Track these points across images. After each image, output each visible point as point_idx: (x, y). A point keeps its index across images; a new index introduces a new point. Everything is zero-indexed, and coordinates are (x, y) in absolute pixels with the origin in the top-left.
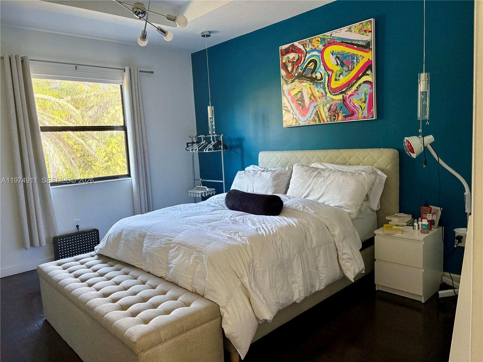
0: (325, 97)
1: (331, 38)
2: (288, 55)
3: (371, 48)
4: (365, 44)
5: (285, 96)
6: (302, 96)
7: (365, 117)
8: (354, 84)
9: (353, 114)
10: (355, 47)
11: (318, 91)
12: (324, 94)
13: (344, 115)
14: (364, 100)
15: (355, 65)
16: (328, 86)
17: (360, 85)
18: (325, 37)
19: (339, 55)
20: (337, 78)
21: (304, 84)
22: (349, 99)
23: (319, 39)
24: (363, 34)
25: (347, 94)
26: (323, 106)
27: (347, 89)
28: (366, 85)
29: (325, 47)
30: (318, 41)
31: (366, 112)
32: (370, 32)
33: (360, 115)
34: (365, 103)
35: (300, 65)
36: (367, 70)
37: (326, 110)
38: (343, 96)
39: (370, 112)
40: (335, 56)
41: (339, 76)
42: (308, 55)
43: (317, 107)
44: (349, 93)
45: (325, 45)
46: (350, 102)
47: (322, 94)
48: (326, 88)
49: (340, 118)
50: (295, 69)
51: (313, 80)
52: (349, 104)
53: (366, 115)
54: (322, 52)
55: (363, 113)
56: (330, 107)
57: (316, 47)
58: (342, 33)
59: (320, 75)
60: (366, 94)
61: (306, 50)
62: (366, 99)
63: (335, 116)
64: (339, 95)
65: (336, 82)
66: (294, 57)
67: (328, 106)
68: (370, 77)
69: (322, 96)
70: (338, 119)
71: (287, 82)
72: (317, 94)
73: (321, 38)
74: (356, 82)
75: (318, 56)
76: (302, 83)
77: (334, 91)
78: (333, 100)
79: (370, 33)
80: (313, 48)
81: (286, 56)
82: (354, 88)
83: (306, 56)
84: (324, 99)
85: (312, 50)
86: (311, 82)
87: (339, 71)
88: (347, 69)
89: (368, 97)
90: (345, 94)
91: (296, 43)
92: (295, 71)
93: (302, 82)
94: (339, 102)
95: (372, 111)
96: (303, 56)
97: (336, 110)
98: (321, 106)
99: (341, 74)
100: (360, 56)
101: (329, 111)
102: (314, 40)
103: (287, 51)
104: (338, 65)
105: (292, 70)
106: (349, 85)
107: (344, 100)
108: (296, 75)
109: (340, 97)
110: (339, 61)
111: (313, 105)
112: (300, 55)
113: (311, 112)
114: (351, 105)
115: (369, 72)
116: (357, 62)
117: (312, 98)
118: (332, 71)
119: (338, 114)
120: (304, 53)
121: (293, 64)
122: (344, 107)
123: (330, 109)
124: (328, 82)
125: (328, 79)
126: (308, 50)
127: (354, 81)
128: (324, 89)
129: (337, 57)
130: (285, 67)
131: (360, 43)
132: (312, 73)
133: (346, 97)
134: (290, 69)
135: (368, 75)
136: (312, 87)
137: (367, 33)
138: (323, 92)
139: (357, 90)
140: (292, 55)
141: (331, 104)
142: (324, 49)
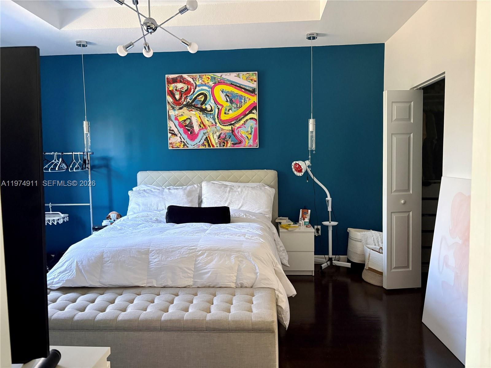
0: (215, 127)
1: (221, 78)
2: (175, 84)
3: (256, 93)
4: (251, 90)
5: (172, 121)
6: (191, 123)
7: (251, 146)
8: (242, 119)
9: (240, 142)
10: (243, 90)
11: (207, 120)
12: (214, 123)
13: (233, 142)
14: (250, 132)
15: (243, 104)
16: (218, 118)
17: (247, 120)
18: (215, 76)
19: (228, 93)
20: (227, 112)
21: (194, 113)
22: (237, 130)
23: (210, 77)
24: (250, 82)
25: (236, 126)
26: (213, 134)
27: (236, 122)
28: (252, 121)
29: (216, 84)
30: (208, 78)
31: (252, 141)
32: (255, 81)
33: (247, 144)
34: (251, 135)
35: (189, 95)
36: (253, 109)
37: (216, 137)
38: (232, 127)
39: (255, 142)
40: (225, 94)
41: (229, 111)
42: (198, 89)
43: (207, 134)
44: (237, 125)
45: (215, 83)
46: (238, 133)
47: (212, 123)
48: (216, 119)
49: (229, 145)
50: (183, 98)
51: (203, 110)
52: (237, 134)
53: (252, 144)
54: (212, 88)
55: (249, 142)
56: (220, 135)
57: (206, 83)
58: (232, 77)
59: (210, 108)
60: (251, 128)
61: (196, 83)
62: (252, 131)
63: (225, 143)
64: (228, 125)
65: (225, 115)
66: (182, 88)
67: (218, 134)
68: (255, 115)
69: (212, 125)
70: (227, 145)
71: (173, 108)
72: (206, 123)
73: (211, 77)
74: (243, 118)
75: (209, 91)
76: (191, 112)
77: (223, 123)
78: (222, 129)
79: (255, 83)
80: (203, 83)
81: (173, 85)
82: (242, 122)
83: (196, 88)
84: (214, 128)
85: (202, 85)
86: (200, 111)
87: (229, 106)
88: (235, 106)
89: (253, 130)
90: (234, 126)
91: (185, 76)
92: (183, 99)
93: (191, 110)
94: (228, 132)
95: (257, 141)
96: (192, 88)
97: (225, 138)
98: (211, 134)
99: (231, 109)
100: (247, 98)
101: (218, 138)
102: (204, 77)
103: (175, 81)
104: (227, 101)
105: (180, 99)
106: (237, 119)
107: (233, 131)
108: (185, 103)
109: (229, 128)
110: (229, 99)
111: (202, 132)
112: (189, 87)
113: (201, 138)
114: (239, 135)
115: (254, 111)
116: (244, 102)
117: (202, 125)
118: (222, 106)
119: (227, 141)
120: (193, 86)
121: (181, 93)
122: (233, 136)
123: (219, 137)
124: (218, 114)
125: (218, 112)
126: (197, 83)
127: (242, 117)
128: (214, 120)
129: (226, 95)
130: (172, 94)
131: (247, 88)
132: (202, 104)
133: (235, 129)
134: (177, 97)
135: (254, 113)
136: (202, 116)
137: (253, 82)
138: (213, 122)
139: (244, 124)
140: (180, 85)
141: (220, 132)
142: (214, 87)
